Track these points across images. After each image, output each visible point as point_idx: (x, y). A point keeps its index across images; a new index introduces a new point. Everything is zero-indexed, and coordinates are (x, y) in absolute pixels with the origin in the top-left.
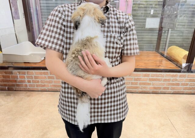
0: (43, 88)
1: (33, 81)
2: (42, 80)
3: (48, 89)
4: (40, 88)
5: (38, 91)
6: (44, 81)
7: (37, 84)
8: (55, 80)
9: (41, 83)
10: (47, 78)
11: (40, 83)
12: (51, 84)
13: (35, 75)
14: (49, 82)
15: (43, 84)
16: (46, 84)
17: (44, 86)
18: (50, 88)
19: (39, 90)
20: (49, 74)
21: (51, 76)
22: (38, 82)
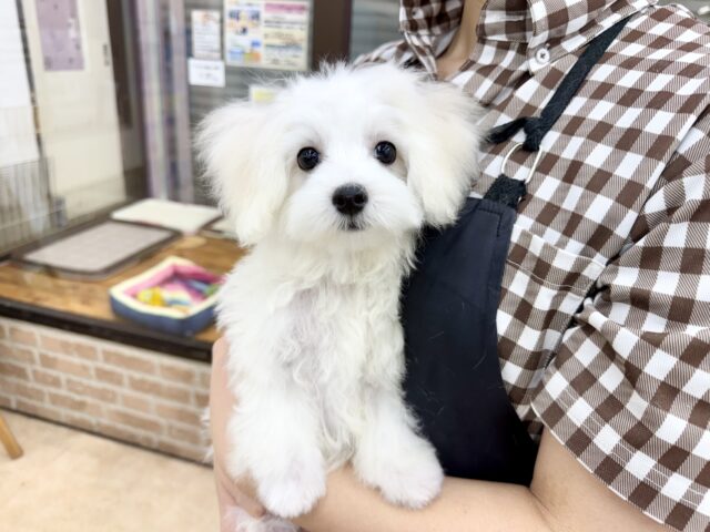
0: (77, 415)
1: (35, 372)
2: (75, 378)
3: (99, 425)
4: (64, 413)
5: (59, 423)
6: (80, 384)
7: (53, 390)
8: (126, 391)
9: (71, 390)
10: (93, 373)
11: (63, 392)
12: (112, 407)
13: (44, 351)
14: (103, 395)
15: (78, 398)
16: (89, 400)
17: (81, 406)
18: (106, 421)
19: (63, 420)
20: (100, 356)
21: (108, 367)
22: (56, 382)
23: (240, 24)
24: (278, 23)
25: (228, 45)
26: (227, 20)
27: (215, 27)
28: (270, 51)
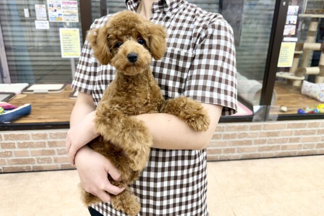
23: (54, 9)
24: (67, 8)
25: (50, 16)
26: (49, 7)
27: (45, 10)
28: (65, 16)
